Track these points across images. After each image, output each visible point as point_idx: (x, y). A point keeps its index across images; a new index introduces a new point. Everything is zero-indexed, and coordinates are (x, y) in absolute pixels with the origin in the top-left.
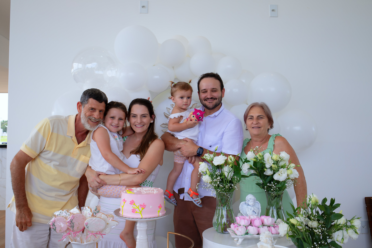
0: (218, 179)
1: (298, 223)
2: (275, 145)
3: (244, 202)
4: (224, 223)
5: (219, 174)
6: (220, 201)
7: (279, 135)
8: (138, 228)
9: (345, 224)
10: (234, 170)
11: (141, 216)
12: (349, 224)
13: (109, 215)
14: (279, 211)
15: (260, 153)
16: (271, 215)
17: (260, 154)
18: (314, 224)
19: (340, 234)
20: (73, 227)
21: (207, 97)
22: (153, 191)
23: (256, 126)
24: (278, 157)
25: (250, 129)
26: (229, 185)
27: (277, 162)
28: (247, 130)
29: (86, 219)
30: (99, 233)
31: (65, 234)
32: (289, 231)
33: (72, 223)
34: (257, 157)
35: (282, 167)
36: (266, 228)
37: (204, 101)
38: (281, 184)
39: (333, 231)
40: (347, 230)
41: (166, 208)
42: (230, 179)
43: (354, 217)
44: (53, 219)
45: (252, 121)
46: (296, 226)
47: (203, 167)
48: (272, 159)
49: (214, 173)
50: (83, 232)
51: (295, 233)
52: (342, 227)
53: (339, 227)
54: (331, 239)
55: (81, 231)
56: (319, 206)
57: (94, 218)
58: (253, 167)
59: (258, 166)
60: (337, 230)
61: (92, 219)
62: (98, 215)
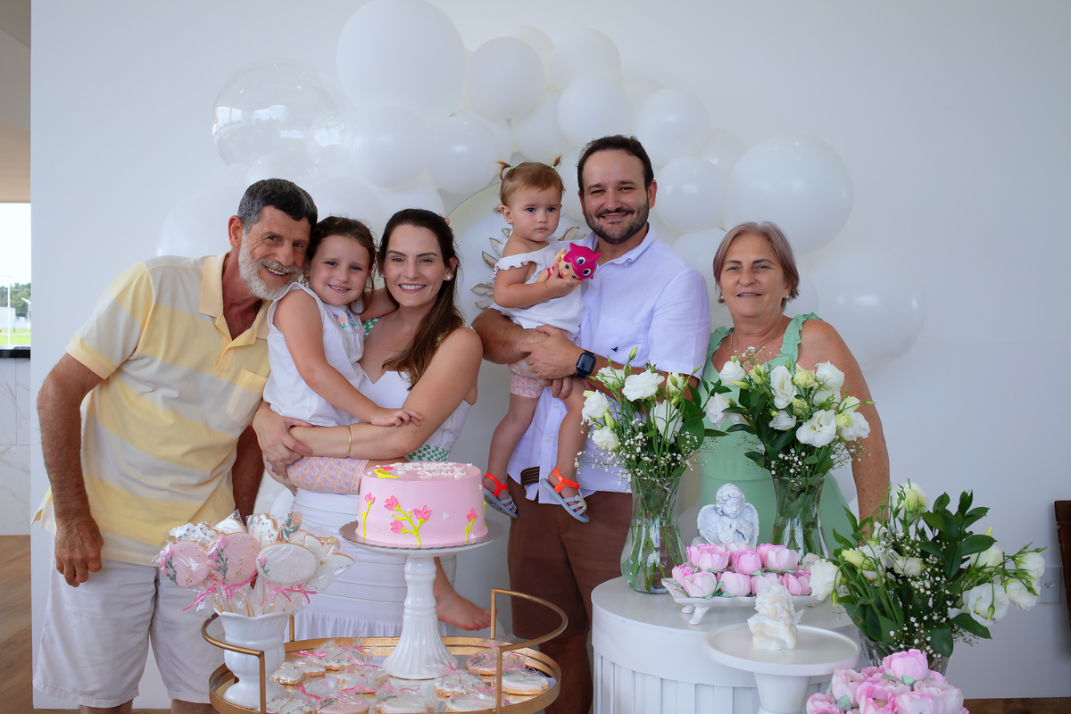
0: (637, 438)
1: (867, 562)
2: (804, 344)
3: (712, 506)
4: (655, 564)
5: (641, 424)
6: (643, 503)
7: (813, 317)
8: (407, 577)
9: (1001, 567)
10: (684, 415)
11: (418, 543)
12: (1010, 566)
13: (327, 539)
14: (810, 532)
15: (758, 366)
16: (786, 543)
17: (761, 368)
18: (911, 566)
19: (984, 595)
20: (225, 572)
21: (605, 207)
22: (452, 471)
23: (749, 289)
24: (812, 377)
25: (731, 299)
26: (668, 457)
27: (806, 393)
28: (722, 301)
29: (260, 549)
30: (297, 589)
31: (203, 590)
32: (840, 585)
33: (222, 559)
34: (751, 380)
35: (822, 407)
36: (773, 577)
37: (596, 220)
38: (817, 455)
39: (964, 584)
40: (1004, 583)
41: (487, 522)
42: (673, 440)
43: (1025, 548)
44: (167, 549)
45: (737, 277)
46: (859, 571)
47: (595, 406)
48: (794, 384)
49: (626, 422)
50: (253, 585)
51: (856, 590)
52: (990, 574)
53: (983, 576)
54: (960, 608)
55: (246, 582)
56: (926, 516)
57: (285, 546)
58: (739, 405)
59: (754, 402)
60: (975, 582)
61: (277, 550)
62: (296, 537)
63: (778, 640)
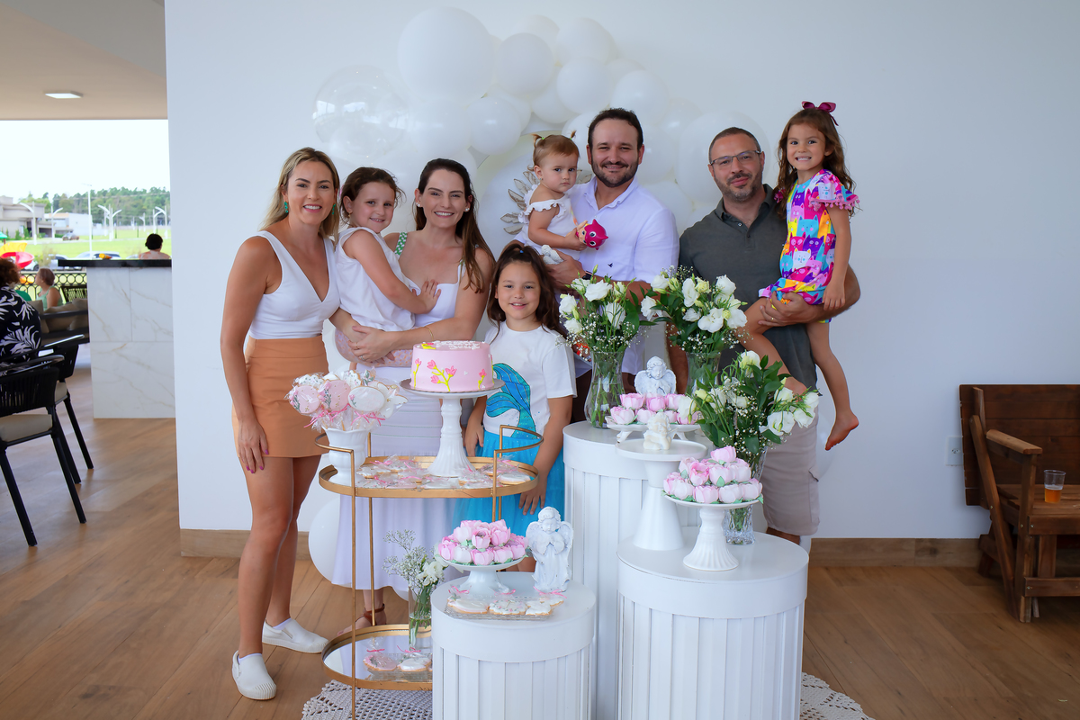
1: (709, 397)
3: (645, 371)
5: (596, 316)
6: (598, 369)
8: (443, 414)
10: (626, 310)
11: (449, 389)
13: (391, 387)
18: (740, 401)
19: (779, 418)
20: (330, 403)
21: (609, 160)
22: (472, 346)
24: (708, 286)
26: (615, 338)
27: (707, 298)
29: (350, 390)
30: (373, 416)
31: (315, 415)
32: (695, 411)
33: (328, 396)
34: (668, 287)
36: (670, 414)
38: (712, 338)
39: (771, 412)
40: (792, 411)
42: (619, 328)
47: (567, 304)
48: (696, 290)
49: (587, 315)
52: (783, 405)
53: (778, 407)
54: (766, 426)
55: (342, 410)
57: (365, 388)
58: (661, 304)
59: (671, 301)
61: (361, 390)
62: (373, 384)
63: (658, 444)
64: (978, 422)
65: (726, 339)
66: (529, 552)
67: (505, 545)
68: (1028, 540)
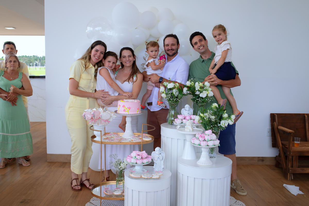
1: (205, 116)
3: (184, 109)
5: (170, 93)
6: (171, 108)
10: (179, 91)
11: (128, 113)
17: (193, 83)
18: (213, 117)
19: (224, 122)
24: (203, 85)
26: (176, 99)
30: (107, 121)
32: (200, 120)
33: (94, 115)
34: (191, 85)
37: (167, 51)
38: (203, 99)
39: (221, 120)
42: (177, 96)
47: (162, 89)
48: (199, 86)
51: (203, 121)
52: (225, 118)
54: (220, 124)
59: (192, 89)
61: (104, 113)
63: (189, 129)
64: (276, 124)
65: (207, 100)
66: (152, 160)
67: (146, 158)
68: (290, 157)
